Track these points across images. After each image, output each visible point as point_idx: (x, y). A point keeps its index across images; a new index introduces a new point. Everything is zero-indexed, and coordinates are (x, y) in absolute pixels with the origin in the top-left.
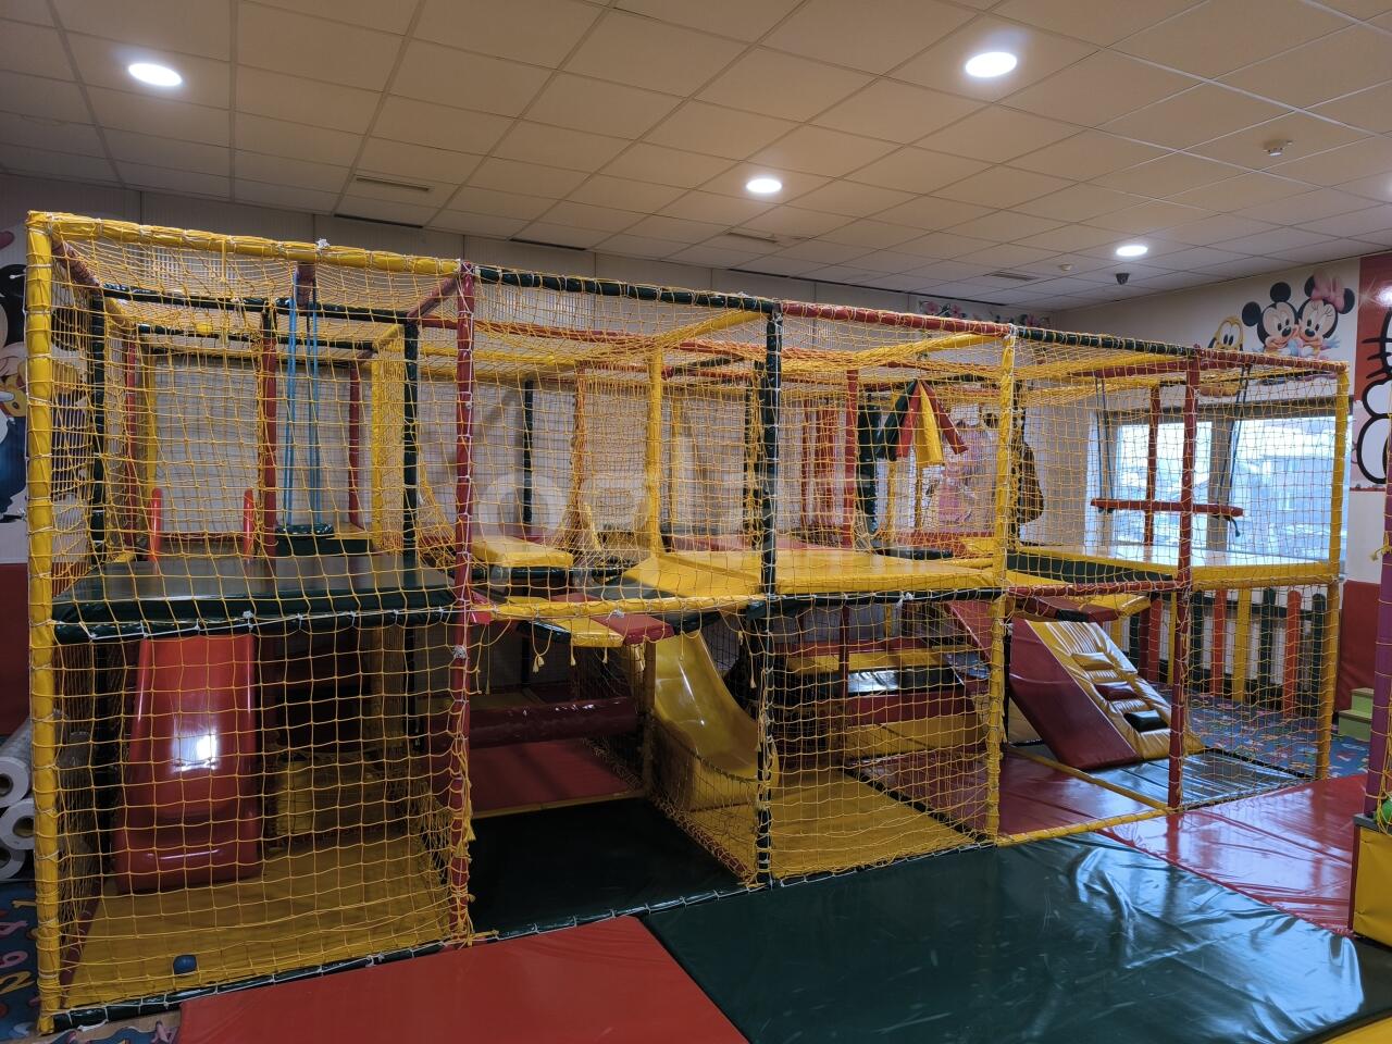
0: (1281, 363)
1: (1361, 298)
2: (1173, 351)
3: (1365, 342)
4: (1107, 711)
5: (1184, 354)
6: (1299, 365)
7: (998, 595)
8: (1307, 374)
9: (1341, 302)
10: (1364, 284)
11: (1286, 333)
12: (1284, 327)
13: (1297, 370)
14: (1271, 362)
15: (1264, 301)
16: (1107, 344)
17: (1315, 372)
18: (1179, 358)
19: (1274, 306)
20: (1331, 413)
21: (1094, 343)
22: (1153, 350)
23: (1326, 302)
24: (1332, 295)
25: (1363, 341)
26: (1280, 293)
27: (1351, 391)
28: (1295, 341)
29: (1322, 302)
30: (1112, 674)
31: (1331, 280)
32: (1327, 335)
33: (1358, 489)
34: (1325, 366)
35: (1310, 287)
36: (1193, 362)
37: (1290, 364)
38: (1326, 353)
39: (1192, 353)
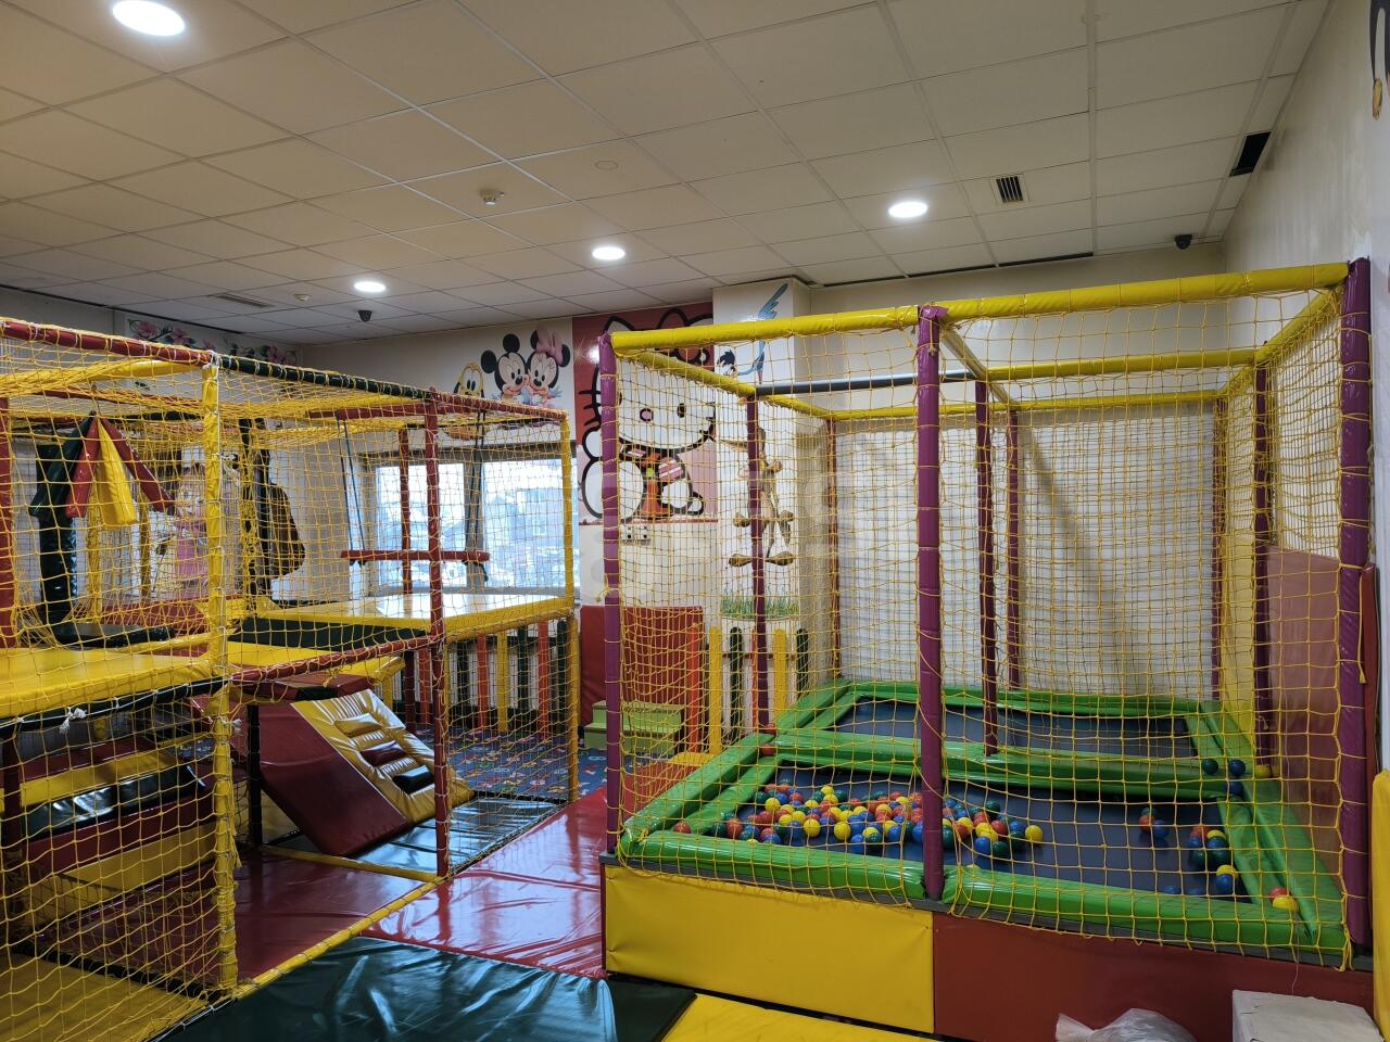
0: (512, 410)
1: (575, 354)
2: (409, 394)
3: (581, 393)
4: (375, 779)
5: (419, 396)
6: (527, 412)
7: (217, 687)
8: (535, 420)
9: (560, 357)
10: (576, 342)
11: (519, 382)
12: (516, 376)
13: (526, 417)
14: (503, 408)
15: (499, 352)
16: (335, 383)
17: (542, 420)
18: (415, 401)
19: (507, 355)
20: (558, 457)
21: (320, 380)
22: (387, 391)
23: (548, 355)
24: (553, 349)
25: (580, 393)
26: (511, 344)
27: (573, 436)
28: (527, 388)
29: (545, 356)
30: (379, 735)
31: (551, 335)
32: (551, 386)
33: (585, 523)
34: (549, 415)
35: (535, 340)
36: (430, 405)
37: (520, 411)
38: (552, 401)
39: (428, 396)
